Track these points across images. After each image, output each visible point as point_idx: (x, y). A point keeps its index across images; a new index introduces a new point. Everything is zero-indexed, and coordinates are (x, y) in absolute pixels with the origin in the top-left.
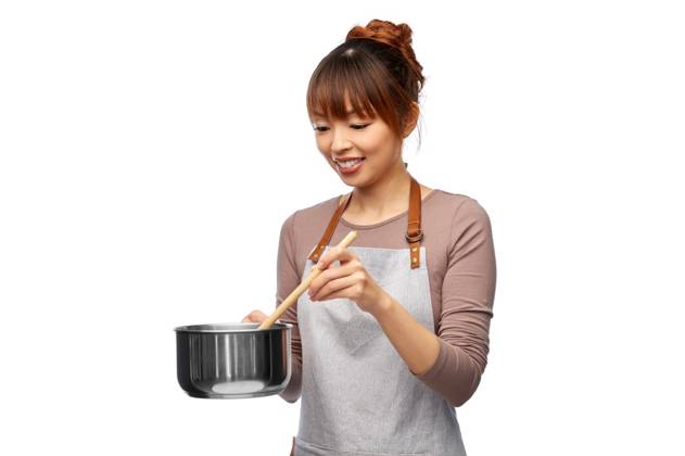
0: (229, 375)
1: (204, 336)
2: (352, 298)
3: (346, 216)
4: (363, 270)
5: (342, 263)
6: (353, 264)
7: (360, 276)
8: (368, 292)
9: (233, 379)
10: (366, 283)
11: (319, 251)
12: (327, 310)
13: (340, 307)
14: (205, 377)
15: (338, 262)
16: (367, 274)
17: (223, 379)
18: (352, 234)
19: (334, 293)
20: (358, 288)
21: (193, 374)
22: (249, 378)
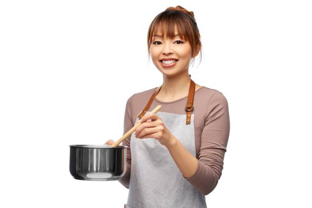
0: (95, 169)
1: (84, 149)
2: (156, 138)
3: (158, 97)
4: (163, 125)
5: (153, 120)
6: (158, 121)
7: (161, 127)
8: (165, 136)
9: (97, 171)
10: (164, 131)
11: (143, 113)
12: (143, 142)
13: (150, 142)
14: (83, 170)
15: (150, 120)
16: (165, 127)
17: (92, 171)
18: (159, 107)
19: (147, 135)
20: (160, 134)
21: (77, 168)
22: (105, 171)
